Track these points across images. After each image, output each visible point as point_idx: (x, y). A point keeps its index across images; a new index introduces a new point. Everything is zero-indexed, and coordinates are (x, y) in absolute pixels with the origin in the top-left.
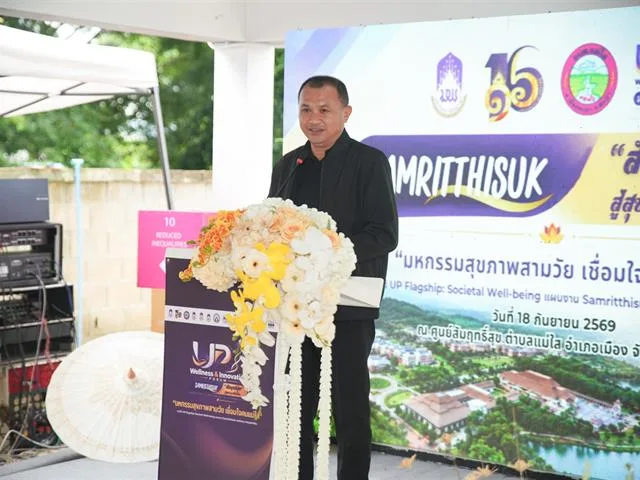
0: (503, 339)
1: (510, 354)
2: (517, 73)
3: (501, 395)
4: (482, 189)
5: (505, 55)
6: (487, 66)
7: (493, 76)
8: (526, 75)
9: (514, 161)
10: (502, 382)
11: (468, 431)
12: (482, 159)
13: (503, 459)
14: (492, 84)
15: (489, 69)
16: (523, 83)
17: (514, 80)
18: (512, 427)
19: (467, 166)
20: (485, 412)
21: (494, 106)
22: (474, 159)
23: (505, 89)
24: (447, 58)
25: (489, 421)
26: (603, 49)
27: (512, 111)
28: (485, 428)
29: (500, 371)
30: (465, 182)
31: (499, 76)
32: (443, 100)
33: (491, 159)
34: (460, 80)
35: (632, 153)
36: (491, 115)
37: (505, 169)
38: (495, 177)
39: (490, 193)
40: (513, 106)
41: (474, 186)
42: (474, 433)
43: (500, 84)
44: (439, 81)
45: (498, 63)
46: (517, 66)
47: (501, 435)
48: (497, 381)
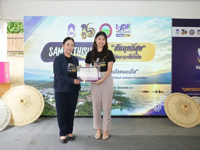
0: (87, 88)
1: (89, 91)
2: (89, 29)
3: (87, 100)
4: (81, 54)
5: (86, 25)
6: (81, 27)
7: (83, 29)
8: (91, 29)
9: (89, 48)
10: (87, 97)
11: (78, 109)
12: (81, 48)
13: (87, 114)
14: (82, 31)
15: (82, 28)
16: (90, 31)
17: (88, 30)
18: (90, 107)
19: (77, 49)
20: (83, 104)
21: (83, 36)
22: (78, 48)
23: (86, 32)
24: (71, 24)
25: (84, 106)
26: (109, 25)
27: (88, 37)
28: (83, 108)
29: (86, 95)
30: (76, 53)
31: (84, 29)
32: (70, 34)
33: (83, 48)
34: (74, 30)
35: (116, 47)
36: (83, 38)
37: (86, 50)
38: (84, 51)
39: (83, 55)
40: (88, 36)
41: (79, 54)
42: (80, 110)
43: (85, 31)
44: (69, 30)
45: (84, 26)
46: (89, 27)
47: (87, 109)
48: (86, 97)
